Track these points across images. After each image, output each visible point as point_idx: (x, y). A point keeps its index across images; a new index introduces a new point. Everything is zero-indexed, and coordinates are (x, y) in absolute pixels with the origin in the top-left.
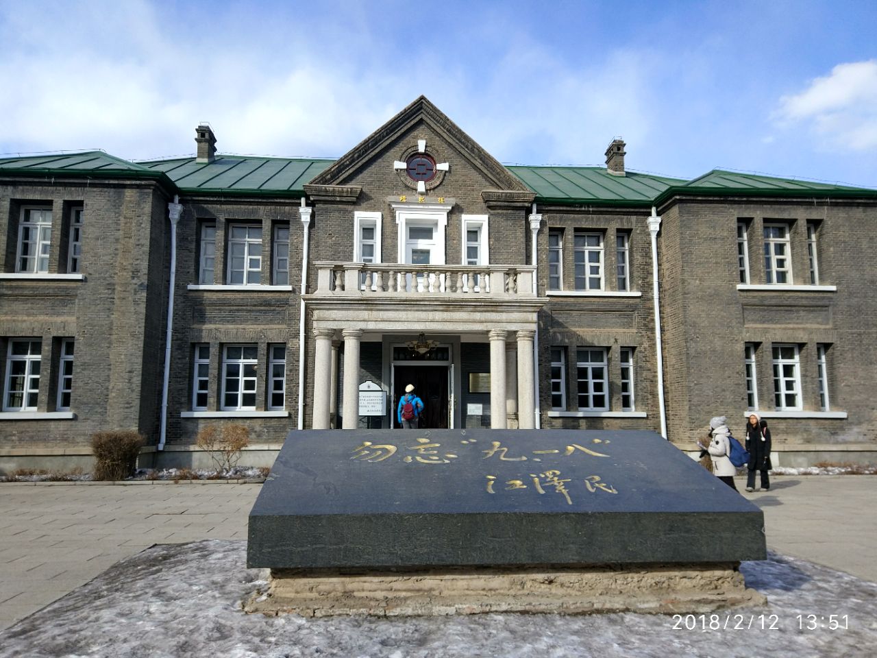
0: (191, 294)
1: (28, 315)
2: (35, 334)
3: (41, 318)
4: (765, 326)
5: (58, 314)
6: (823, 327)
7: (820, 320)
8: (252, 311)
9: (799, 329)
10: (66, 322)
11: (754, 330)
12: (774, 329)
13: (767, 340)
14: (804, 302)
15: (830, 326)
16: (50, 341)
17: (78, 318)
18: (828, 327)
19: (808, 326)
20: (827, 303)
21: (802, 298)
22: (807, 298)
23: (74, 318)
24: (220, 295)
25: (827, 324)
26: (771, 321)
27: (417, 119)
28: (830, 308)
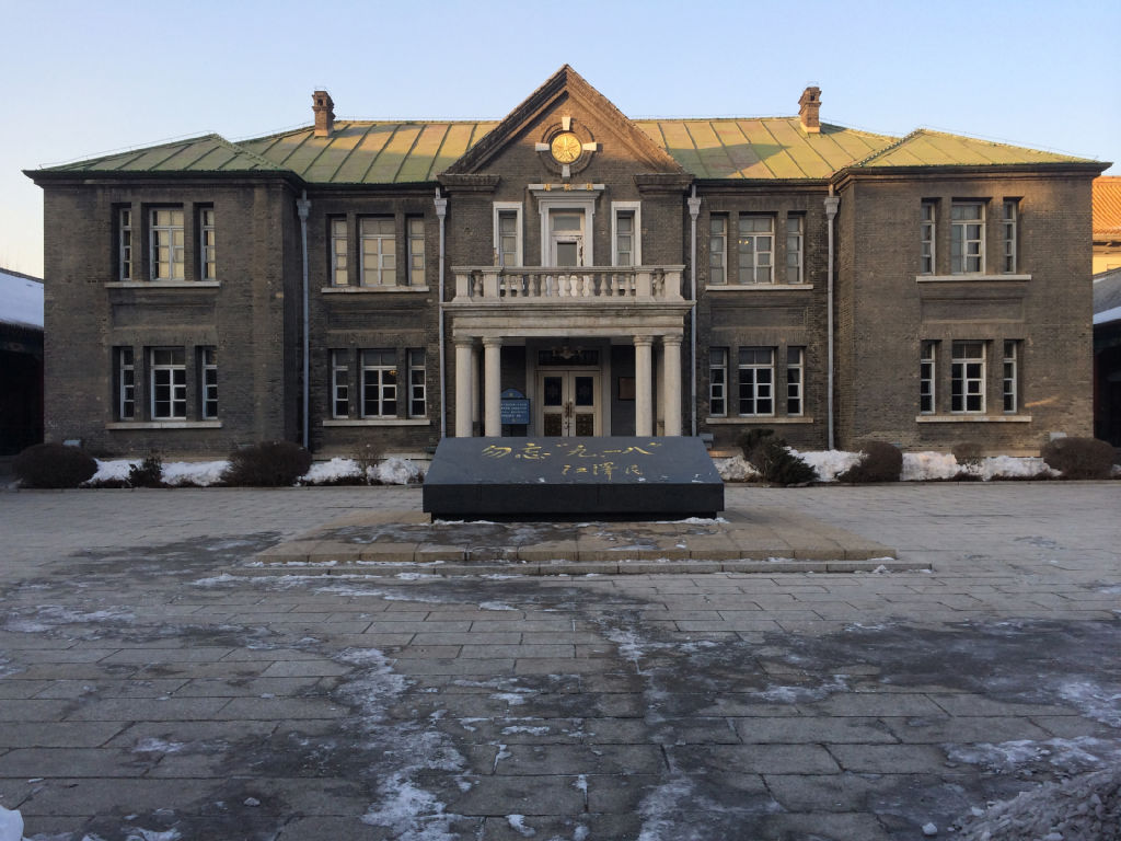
0: (325, 297)
1: (170, 324)
2: (178, 344)
3: (182, 327)
4: (947, 321)
5: (199, 323)
6: (1013, 321)
7: (1011, 313)
8: (388, 314)
9: (985, 324)
10: (205, 330)
11: (934, 326)
12: (956, 325)
13: (947, 338)
14: (995, 295)
15: (1021, 321)
16: (193, 351)
17: (217, 327)
18: (1018, 321)
19: (997, 320)
20: (1019, 294)
21: (991, 289)
22: (997, 289)
23: (213, 327)
24: (355, 298)
25: (1019, 317)
26: (954, 316)
27: (560, 92)
28: (1024, 300)
